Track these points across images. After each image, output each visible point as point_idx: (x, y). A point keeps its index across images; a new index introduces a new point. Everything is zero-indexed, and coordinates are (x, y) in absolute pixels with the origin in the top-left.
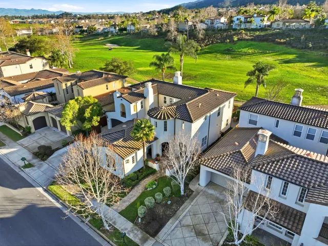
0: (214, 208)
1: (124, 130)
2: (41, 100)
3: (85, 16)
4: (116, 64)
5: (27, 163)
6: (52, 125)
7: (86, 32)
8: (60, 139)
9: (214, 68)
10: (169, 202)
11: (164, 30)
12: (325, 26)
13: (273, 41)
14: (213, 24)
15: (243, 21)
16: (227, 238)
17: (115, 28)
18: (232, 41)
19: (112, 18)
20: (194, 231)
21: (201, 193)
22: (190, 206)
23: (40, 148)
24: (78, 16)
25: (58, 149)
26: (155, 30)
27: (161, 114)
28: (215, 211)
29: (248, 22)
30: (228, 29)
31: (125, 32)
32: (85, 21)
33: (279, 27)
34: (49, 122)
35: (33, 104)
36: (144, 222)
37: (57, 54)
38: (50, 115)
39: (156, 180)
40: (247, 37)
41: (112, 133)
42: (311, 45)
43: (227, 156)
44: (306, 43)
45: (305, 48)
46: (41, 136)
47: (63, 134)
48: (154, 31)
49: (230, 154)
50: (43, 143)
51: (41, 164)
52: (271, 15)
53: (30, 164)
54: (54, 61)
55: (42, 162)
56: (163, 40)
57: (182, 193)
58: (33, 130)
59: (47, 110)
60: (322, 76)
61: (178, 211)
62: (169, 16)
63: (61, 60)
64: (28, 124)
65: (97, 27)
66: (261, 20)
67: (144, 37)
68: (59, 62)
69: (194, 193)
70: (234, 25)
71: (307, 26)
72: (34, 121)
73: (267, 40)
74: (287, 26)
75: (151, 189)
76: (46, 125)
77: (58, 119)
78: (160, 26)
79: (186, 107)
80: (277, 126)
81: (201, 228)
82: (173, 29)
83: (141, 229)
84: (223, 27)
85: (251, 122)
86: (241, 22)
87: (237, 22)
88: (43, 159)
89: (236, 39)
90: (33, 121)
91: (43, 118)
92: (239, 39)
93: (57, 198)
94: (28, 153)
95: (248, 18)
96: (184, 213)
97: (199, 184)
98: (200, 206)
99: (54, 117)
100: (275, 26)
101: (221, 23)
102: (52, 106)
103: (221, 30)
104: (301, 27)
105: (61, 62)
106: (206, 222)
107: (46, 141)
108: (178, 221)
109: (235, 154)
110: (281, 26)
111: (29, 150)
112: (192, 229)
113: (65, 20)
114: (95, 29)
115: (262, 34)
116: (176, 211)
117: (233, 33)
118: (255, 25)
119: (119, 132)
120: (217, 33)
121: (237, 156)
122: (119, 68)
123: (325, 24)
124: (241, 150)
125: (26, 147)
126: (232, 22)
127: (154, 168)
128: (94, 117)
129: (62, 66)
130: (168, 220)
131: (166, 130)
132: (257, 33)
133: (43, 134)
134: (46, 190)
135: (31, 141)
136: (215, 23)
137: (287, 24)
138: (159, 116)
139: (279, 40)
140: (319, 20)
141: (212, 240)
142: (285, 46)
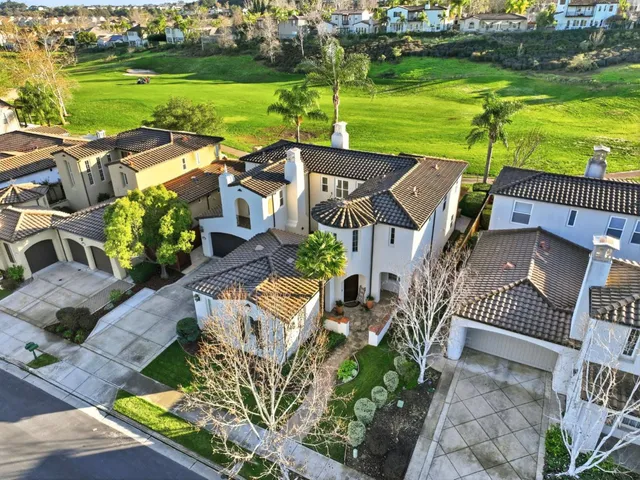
0: (494, 402)
1: (267, 257)
2: (34, 203)
3: (56, 9)
4: (179, 112)
5: (38, 354)
6: (70, 258)
7: (73, 44)
8: (101, 288)
9: (370, 113)
10: (400, 404)
11: (249, 37)
12: (553, 27)
13: (468, 56)
14: (347, 24)
15: (406, 17)
16: (547, 464)
17: (140, 35)
18: (392, 58)
19: (121, 13)
20: (474, 459)
21: (457, 374)
22: (447, 406)
23: (61, 314)
24: (41, 9)
25: (103, 312)
26: (231, 37)
27: (347, 216)
28: (498, 409)
29: (415, 20)
30: (379, 34)
31: (162, 43)
32: (60, 21)
33: (474, 30)
34: (62, 251)
35: (20, 213)
36: (363, 456)
37: (36, 95)
38: (66, 235)
39: (352, 358)
40: (417, 49)
41: (241, 267)
42: (536, 63)
43: (504, 292)
44: (527, 58)
45: (527, 68)
46: (51, 286)
47: (102, 275)
48: (228, 40)
49: (511, 289)
50: (62, 302)
51: (76, 352)
52: (454, 7)
53: (46, 355)
54: (29, 109)
55: (76, 348)
56: (251, 58)
57: (421, 380)
58: (27, 274)
59: (57, 223)
60: (568, 120)
61: (426, 422)
62: (245, 10)
63: (48, 108)
64: (12, 260)
65: (96, 32)
66: (439, 16)
67: (207, 53)
68: (42, 112)
69: (443, 376)
70: (389, 26)
71: (523, 28)
72: (29, 253)
73: (455, 55)
74: (487, 27)
75: (350, 378)
76: (55, 259)
77: (87, 243)
78: (242, 29)
79: (392, 197)
80: (571, 223)
81: (487, 450)
82: (270, 35)
83: (363, 471)
84: (369, 30)
85: (516, 218)
86: (403, 20)
87: (395, 20)
88: (76, 340)
89: (398, 53)
90: (26, 253)
91: (48, 244)
92: (405, 54)
93: (143, 428)
94: (33, 328)
95: (414, 11)
96: (440, 424)
97: (446, 357)
98: (467, 403)
99: (77, 238)
100: (465, 26)
101: (364, 22)
102: (68, 215)
103: (365, 36)
104: (512, 29)
105: (47, 113)
106: (492, 433)
107: (69, 296)
108: (434, 444)
109: (520, 289)
110: (477, 27)
111: (33, 322)
112: (469, 456)
113: (12, 19)
114: (92, 38)
115: (446, 41)
116: (422, 421)
117: (390, 40)
118: (429, 24)
119: (255, 261)
120: (358, 43)
121: (525, 290)
122: (190, 120)
123: (555, 22)
124: (529, 278)
125: (20, 316)
126: (385, 19)
127: (340, 332)
128: (182, 233)
129: (48, 120)
130: (415, 442)
131: (355, 249)
132: (437, 41)
133: (55, 281)
134: (108, 415)
135: (30, 299)
136: (351, 21)
137: (488, 23)
138: (343, 221)
139: (479, 54)
140: (544, 14)
141: (518, 474)
142: (490, 64)
